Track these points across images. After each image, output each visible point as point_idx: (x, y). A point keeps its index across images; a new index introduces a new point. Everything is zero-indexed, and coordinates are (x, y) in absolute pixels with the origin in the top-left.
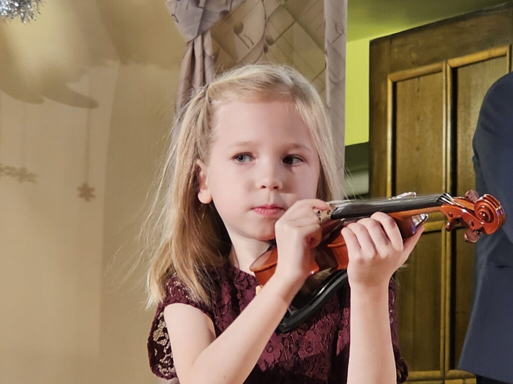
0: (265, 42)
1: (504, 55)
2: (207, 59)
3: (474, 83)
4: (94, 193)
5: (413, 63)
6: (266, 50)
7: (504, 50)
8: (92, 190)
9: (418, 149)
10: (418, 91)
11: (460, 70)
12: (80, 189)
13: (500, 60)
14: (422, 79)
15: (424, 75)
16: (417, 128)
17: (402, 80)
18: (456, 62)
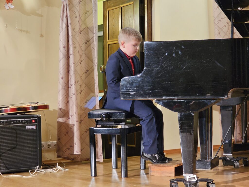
0: (80, 1)
1: (132, 4)
2: (67, 5)
3: (126, 10)
4: (43, 36)
5: (112, 6)
6: (80, 3)
7: (132, 3)
8: (43, 35)
9: (114, 25)
10: (114, 12)
11: (123, 8)
12: (40, 35)
13: (131, 5)
14: (114, 10)
15: (115, 9)
16: (114, 21)
17: (110, 10)
18: (122, 6)
